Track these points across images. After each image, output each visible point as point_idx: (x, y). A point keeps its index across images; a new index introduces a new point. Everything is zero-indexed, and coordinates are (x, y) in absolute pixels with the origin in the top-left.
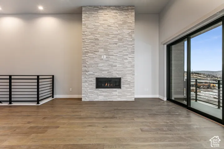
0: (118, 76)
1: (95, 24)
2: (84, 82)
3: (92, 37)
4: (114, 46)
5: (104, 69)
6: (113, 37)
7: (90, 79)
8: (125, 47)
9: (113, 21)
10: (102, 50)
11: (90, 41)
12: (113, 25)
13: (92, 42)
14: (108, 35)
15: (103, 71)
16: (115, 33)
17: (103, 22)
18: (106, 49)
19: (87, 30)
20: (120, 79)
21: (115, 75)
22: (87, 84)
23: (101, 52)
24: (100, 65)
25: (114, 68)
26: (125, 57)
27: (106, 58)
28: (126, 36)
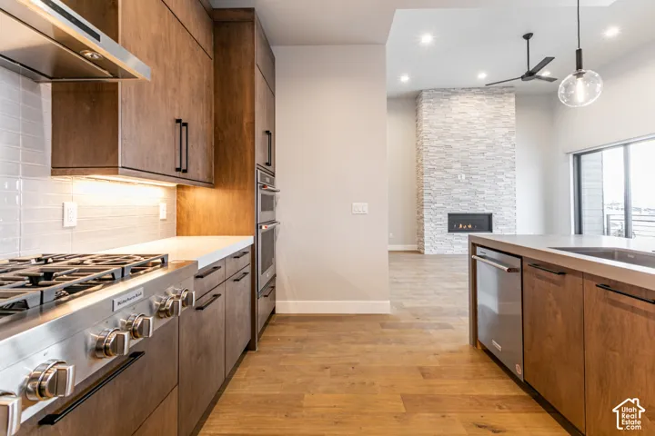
0: (487, 211)
1: (447, 120)
2: (427, 222)
3: (439, 142)
4: (479, 157)
5: (461, 198)
6: (478, 142)
7: (439, 216)
8: (498, 159)
9: (477, 114)
10: (458, 165)
11: (436, 149)
12: (476, 122)
13: (440, 152)
14: (468, 138)
15: (461, 201)
16: (481, 134)
17: (459, 117)
18: (465, 164)
19: (432, 130)
20: (490, 216)
21: (481, 209)
22: (433, 225)
23: (456, 169)
24: (455, 191)
25: (481, 196)
26: (499, 177)
27: (466, 178)
28: (501, 140)
